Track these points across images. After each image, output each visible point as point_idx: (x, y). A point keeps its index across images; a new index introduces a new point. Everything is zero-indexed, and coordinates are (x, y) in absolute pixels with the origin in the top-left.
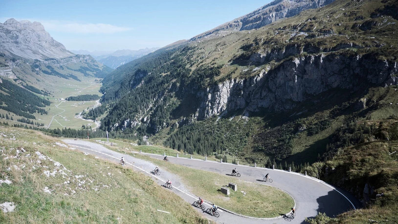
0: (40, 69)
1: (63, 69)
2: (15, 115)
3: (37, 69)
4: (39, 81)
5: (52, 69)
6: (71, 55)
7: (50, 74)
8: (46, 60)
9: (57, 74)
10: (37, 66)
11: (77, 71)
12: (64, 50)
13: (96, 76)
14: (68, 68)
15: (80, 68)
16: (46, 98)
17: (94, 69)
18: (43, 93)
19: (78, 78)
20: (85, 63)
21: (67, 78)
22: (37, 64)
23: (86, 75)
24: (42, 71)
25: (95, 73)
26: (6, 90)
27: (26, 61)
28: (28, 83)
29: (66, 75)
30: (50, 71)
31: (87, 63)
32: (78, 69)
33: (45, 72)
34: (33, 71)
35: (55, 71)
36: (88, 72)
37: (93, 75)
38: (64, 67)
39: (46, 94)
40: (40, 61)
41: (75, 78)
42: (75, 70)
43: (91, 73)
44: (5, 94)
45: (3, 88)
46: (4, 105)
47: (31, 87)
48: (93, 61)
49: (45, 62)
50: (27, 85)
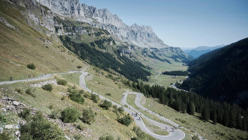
0: (147, 54)
1: (161, 55)
2: (124, 77)
3: (145, 54)
4: (145, 61)
5: (154, 55)
6: (167, 47)
7: (153, 58)
8: (151, 49)
9: (157, 58)
10: (145, 52)
11: (170, 57)
12: (163, 44)
13: (183, 62)
14: (164, 55)
15: (172, 56)
16: (148, 71)
17: (182, 57)
18: (147, 68)
19: (171, 62)
20: (176, 53)
21: (163, 61)
22: (145, 50)
23: (176, 61)
24: (148, 55)
25: (182, 59)
26: (123, 61)
27: (139, 48)
28: (138, 60)
29: (163, 59)
30: (153, 56)
31: (177, 53)
32: (171, 56)
33: (149, 56)
34: (142, 54)
35: (156, 56)
36: (177, 59)
37: (181, 61)
38: (162, 54)
39: (149, 68)
40: (147, 49)
41: (169, 62)
42: (169, 57)
43: (179, 60)
44: (122, 63)
45: (122, 60)
46: (119, 69)
47: (140, 63)
48: (181, 52)
49: (150, 50)
50: (137, 61)
